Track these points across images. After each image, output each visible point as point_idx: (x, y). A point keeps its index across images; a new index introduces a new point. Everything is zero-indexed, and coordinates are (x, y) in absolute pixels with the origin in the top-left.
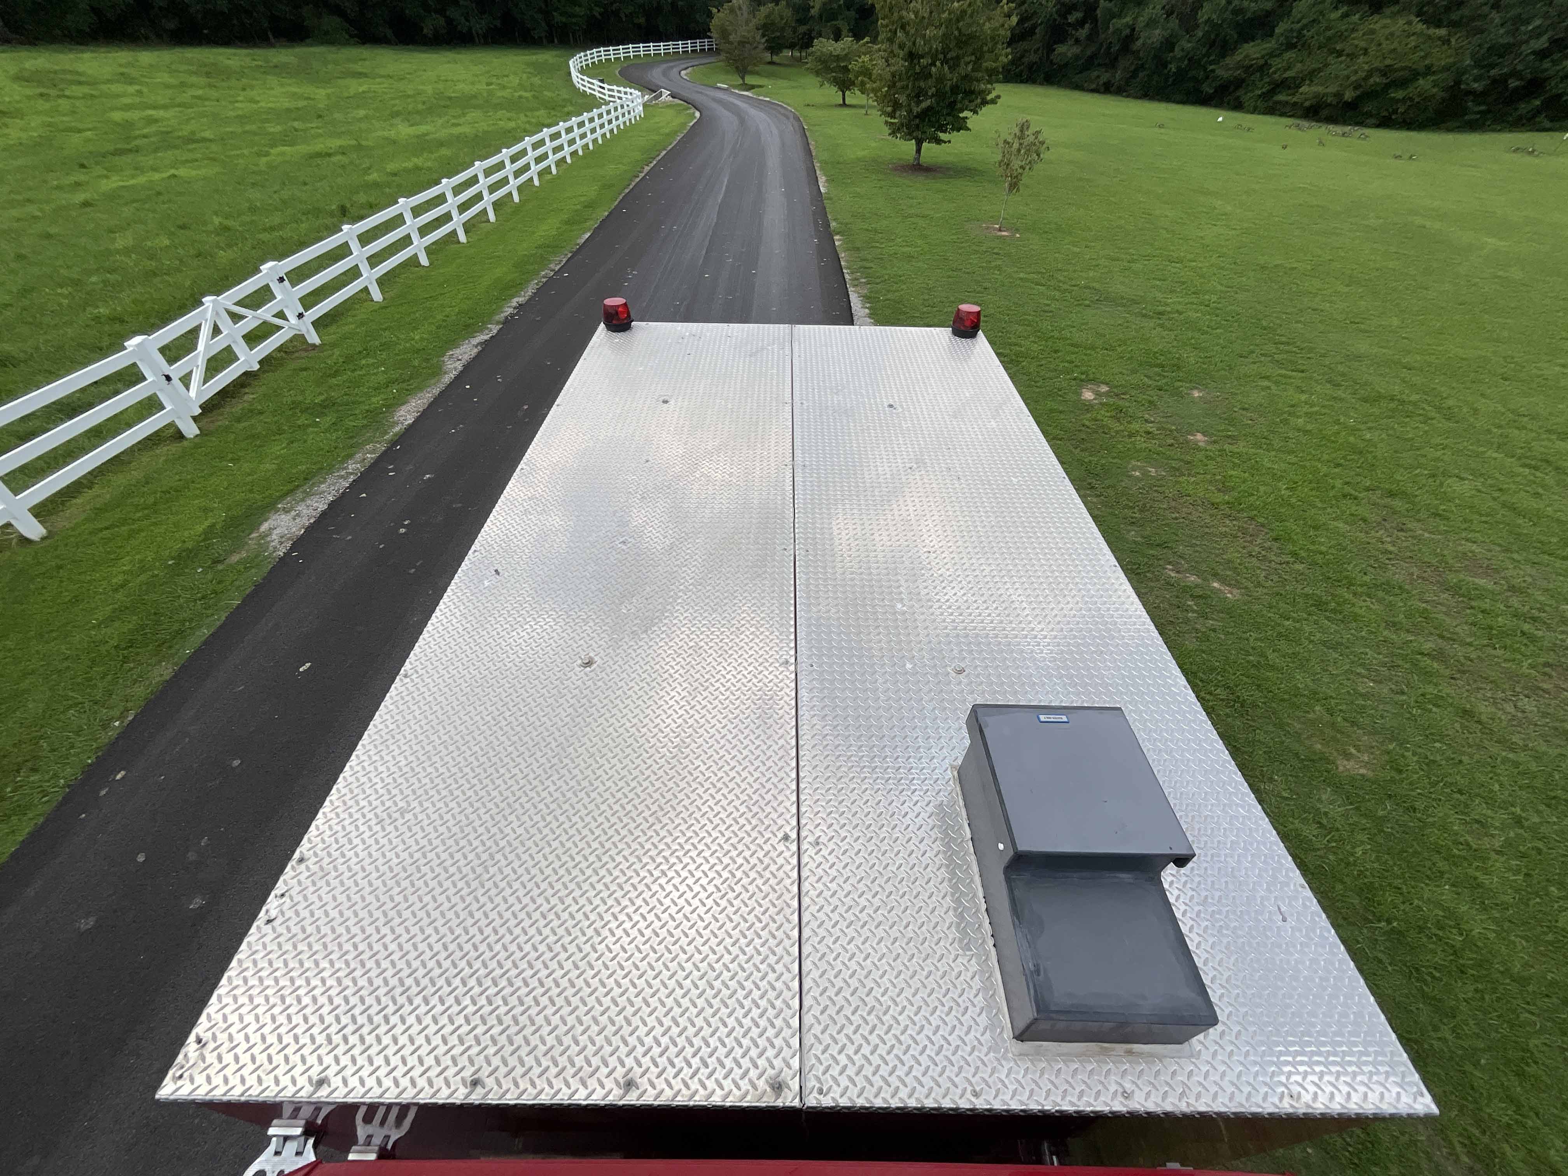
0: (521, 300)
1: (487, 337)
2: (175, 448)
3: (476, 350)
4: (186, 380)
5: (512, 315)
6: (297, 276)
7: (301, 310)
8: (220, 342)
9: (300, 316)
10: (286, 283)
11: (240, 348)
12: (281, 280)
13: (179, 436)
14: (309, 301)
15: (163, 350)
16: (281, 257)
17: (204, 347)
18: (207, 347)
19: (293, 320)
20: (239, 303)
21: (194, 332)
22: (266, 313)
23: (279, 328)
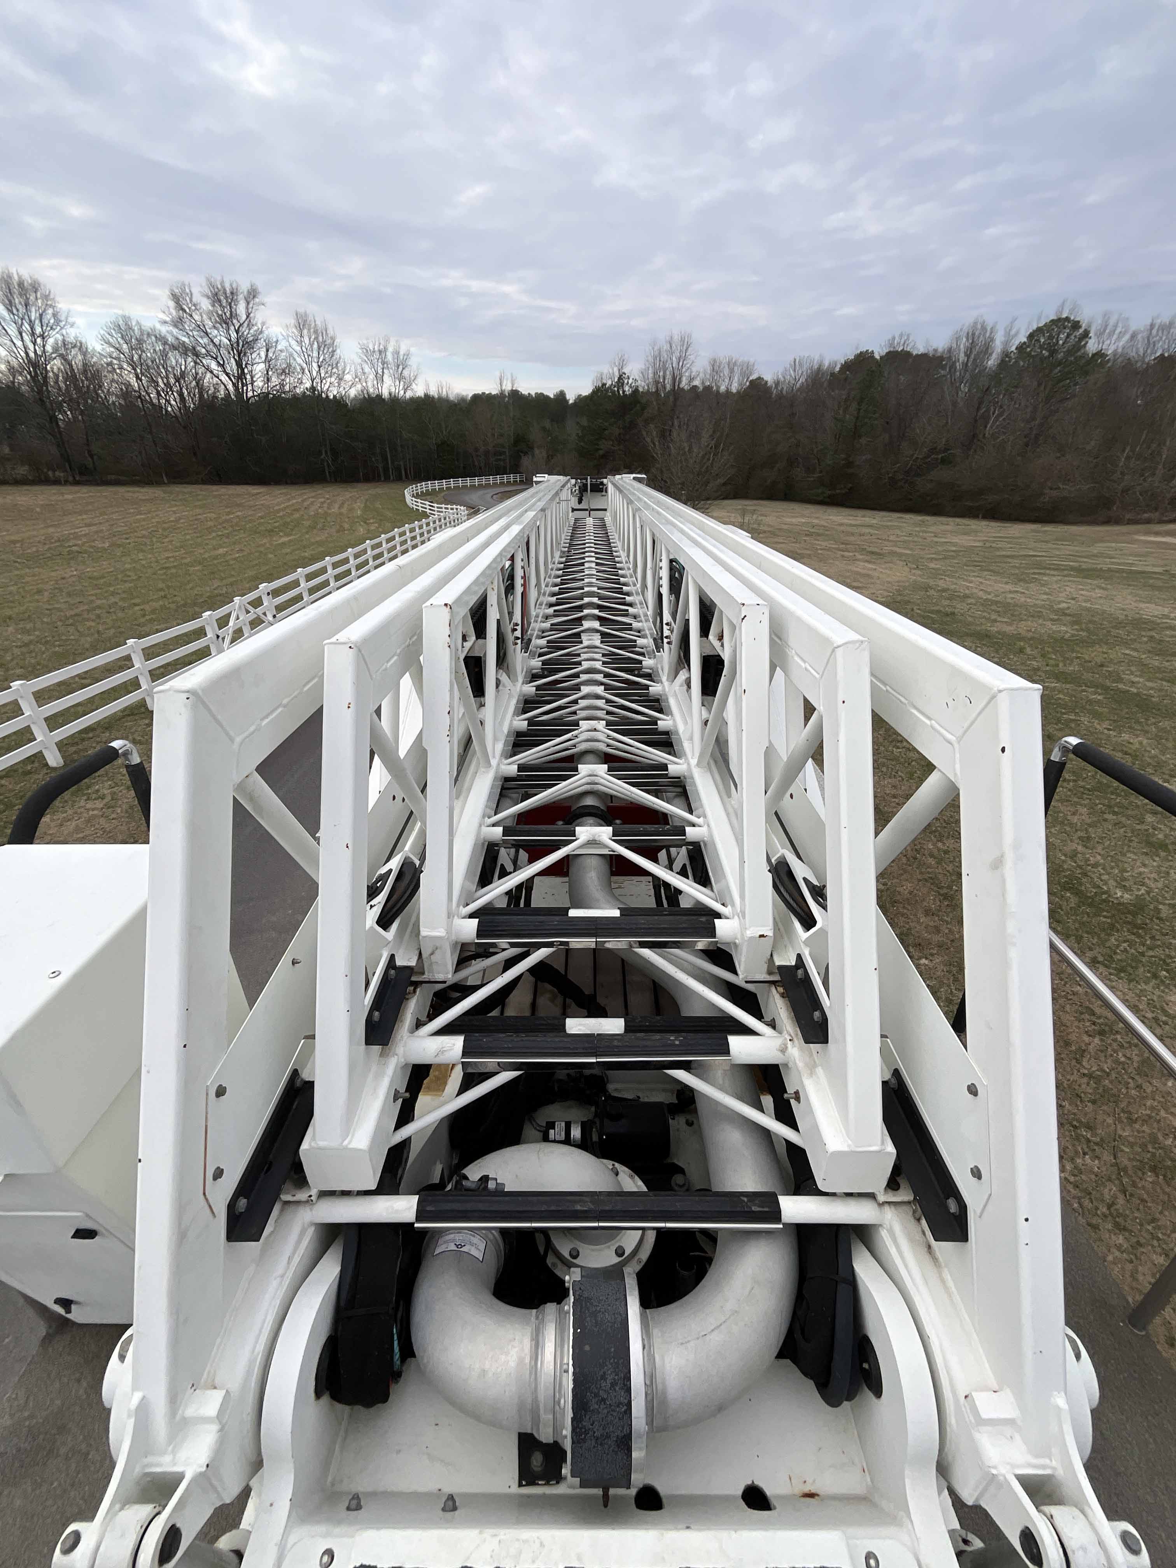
10: (270, 595)
15: (217, 621)
16: (270, 580)
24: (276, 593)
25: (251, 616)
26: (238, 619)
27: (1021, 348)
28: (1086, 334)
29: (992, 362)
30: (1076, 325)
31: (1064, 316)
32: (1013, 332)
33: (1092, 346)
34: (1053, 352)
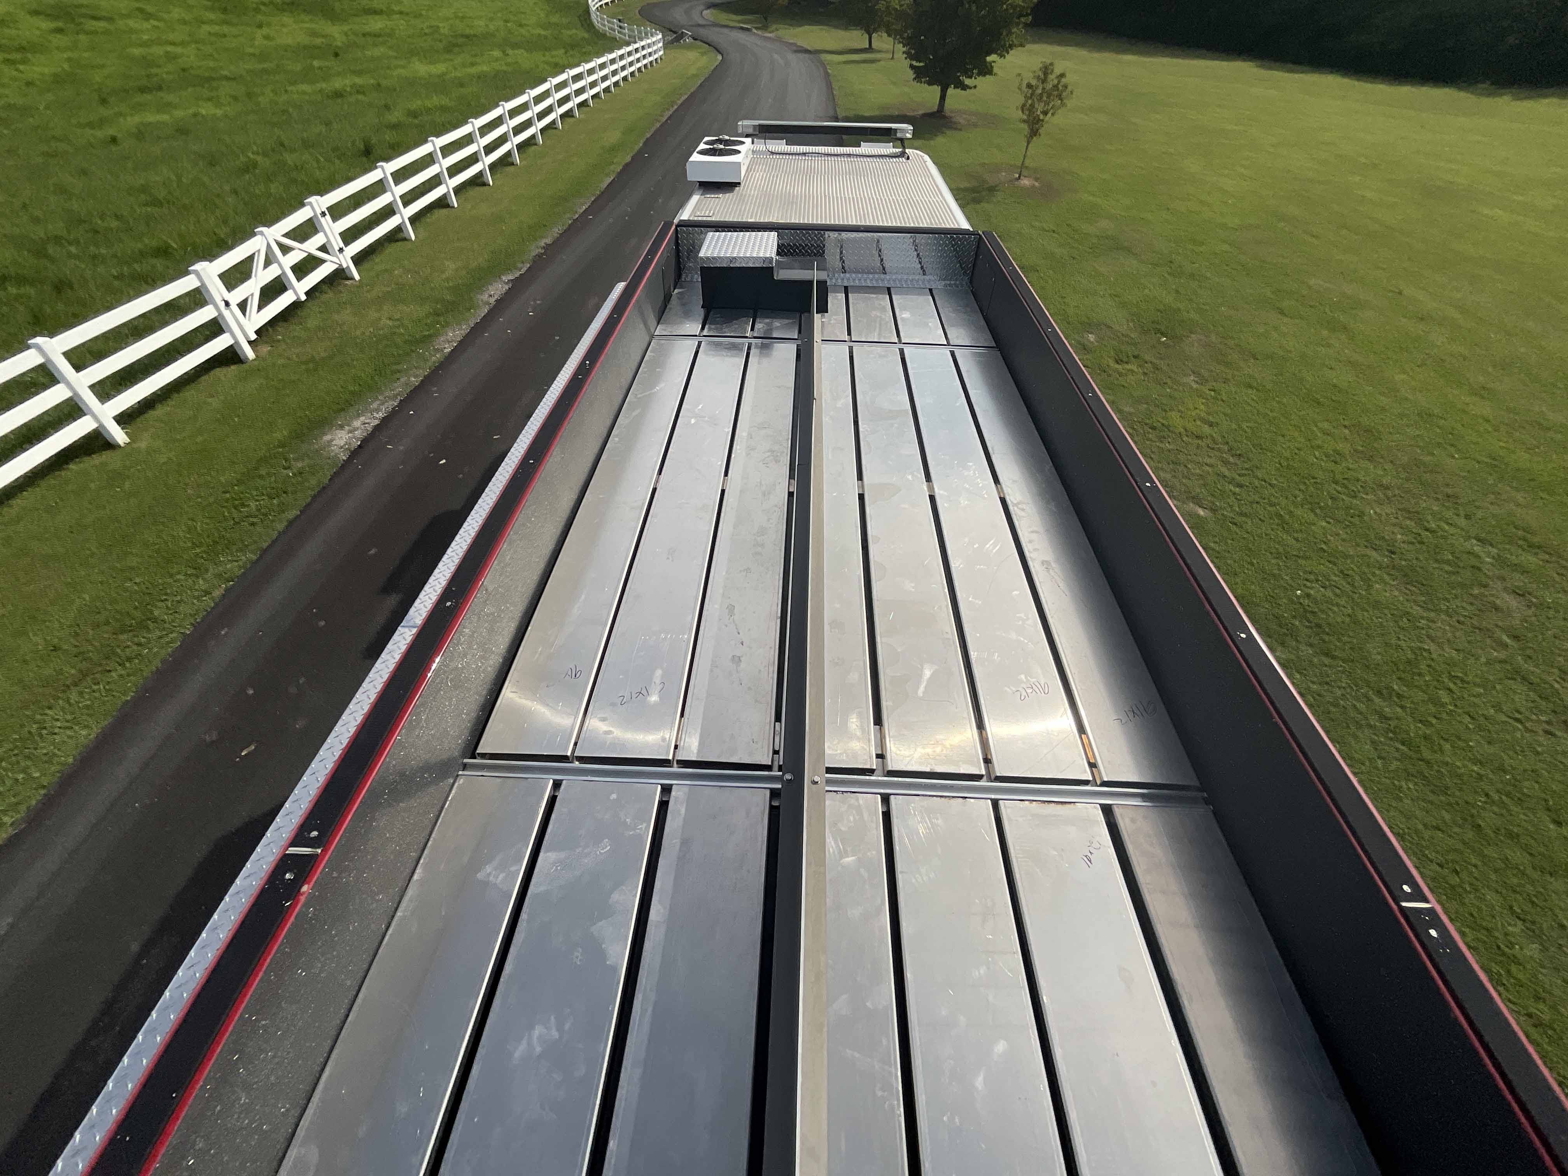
0: (549, 241)
1: (517, 275)
3: (507, 287)
4: (243, 306)
5: (539, 256)
7: (342, 245)
8: (272, 273)
9: (341, 250)
10: (328, 217)
11: (290, 279)
12: (323, 214)
14: (349, 236)
15: (222, 277)
16: (322, 192)
17: (258, 276)
18: (260, 276)
19: (335, 254)
20: (286, 235)
21: (249, 260)
22: (312, 246)
23: (323, 261)
24: (337, 211)
25: (296, 256)
26: (268, 263)
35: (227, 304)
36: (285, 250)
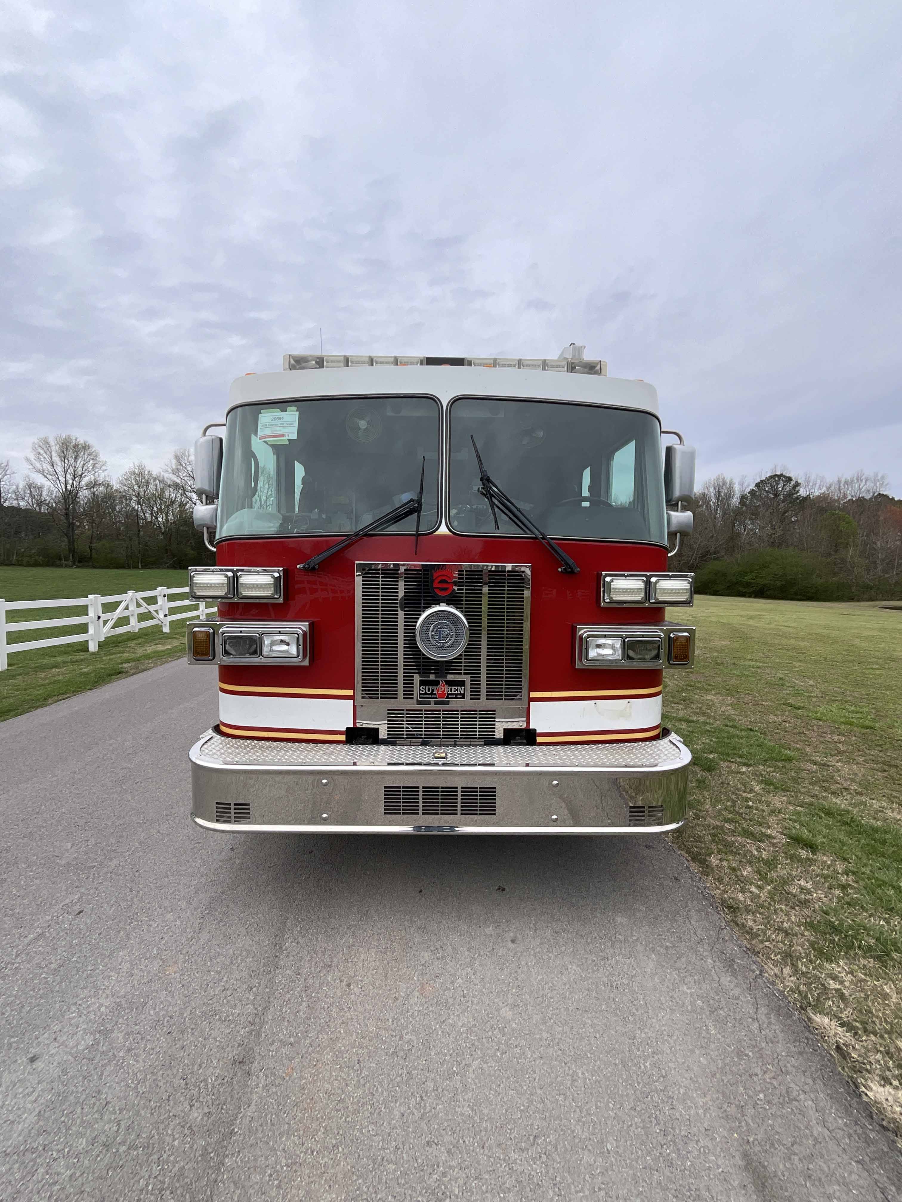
2: (81, 656)
4: (105, 622)
6: (172, 598)
7: (167, 613)
8: (126, 613)
9: (166, 616)
10: (166, 598)
11: (133, 621)
12: (164, 596)
13: (86, 650)
14: (173, 611)
15: (104, 605)
16: (168, 586)
17: (119, 612)
18: (121, 613)
19: (161, 616)
20: (142, 599)
21: (118, 603)
22: (152, 608)
23: (153, 618)
25: (142, 610)
26: (127, 608)
27: (752, 492)
28: (797, 484)
29: (735, 501)
30: (789, 479)
31: (778, 473)
32: (745, 484)
33: (803, 492)
34: (776, 495)
35: (99, 618)
36: (139, 605)
